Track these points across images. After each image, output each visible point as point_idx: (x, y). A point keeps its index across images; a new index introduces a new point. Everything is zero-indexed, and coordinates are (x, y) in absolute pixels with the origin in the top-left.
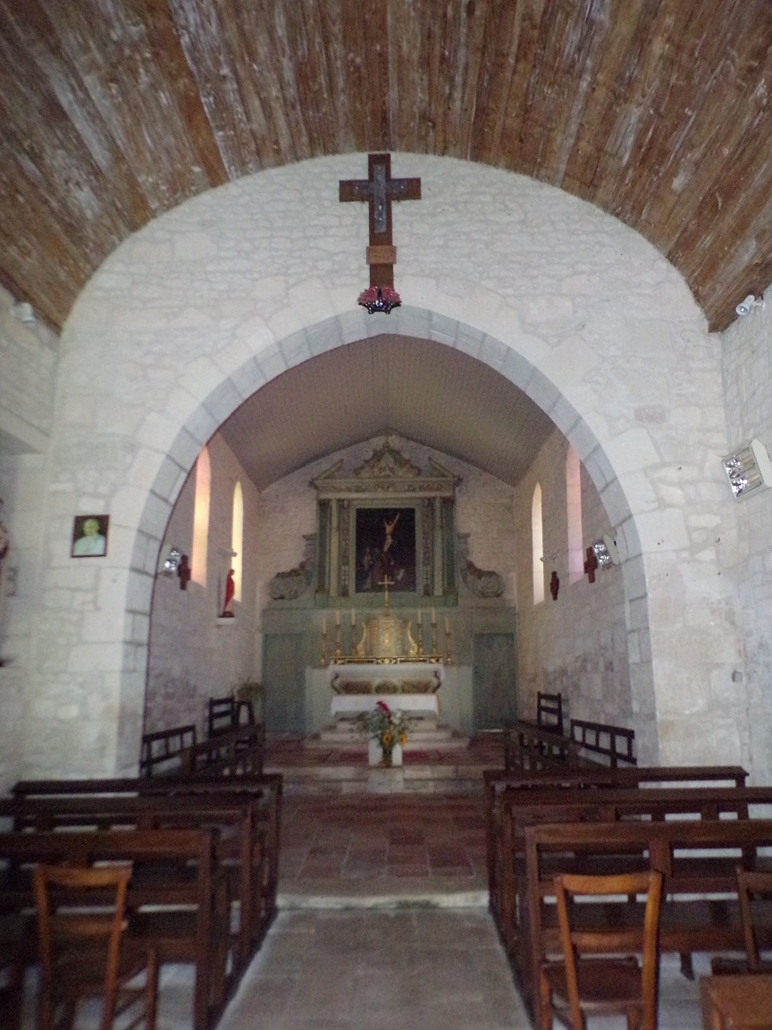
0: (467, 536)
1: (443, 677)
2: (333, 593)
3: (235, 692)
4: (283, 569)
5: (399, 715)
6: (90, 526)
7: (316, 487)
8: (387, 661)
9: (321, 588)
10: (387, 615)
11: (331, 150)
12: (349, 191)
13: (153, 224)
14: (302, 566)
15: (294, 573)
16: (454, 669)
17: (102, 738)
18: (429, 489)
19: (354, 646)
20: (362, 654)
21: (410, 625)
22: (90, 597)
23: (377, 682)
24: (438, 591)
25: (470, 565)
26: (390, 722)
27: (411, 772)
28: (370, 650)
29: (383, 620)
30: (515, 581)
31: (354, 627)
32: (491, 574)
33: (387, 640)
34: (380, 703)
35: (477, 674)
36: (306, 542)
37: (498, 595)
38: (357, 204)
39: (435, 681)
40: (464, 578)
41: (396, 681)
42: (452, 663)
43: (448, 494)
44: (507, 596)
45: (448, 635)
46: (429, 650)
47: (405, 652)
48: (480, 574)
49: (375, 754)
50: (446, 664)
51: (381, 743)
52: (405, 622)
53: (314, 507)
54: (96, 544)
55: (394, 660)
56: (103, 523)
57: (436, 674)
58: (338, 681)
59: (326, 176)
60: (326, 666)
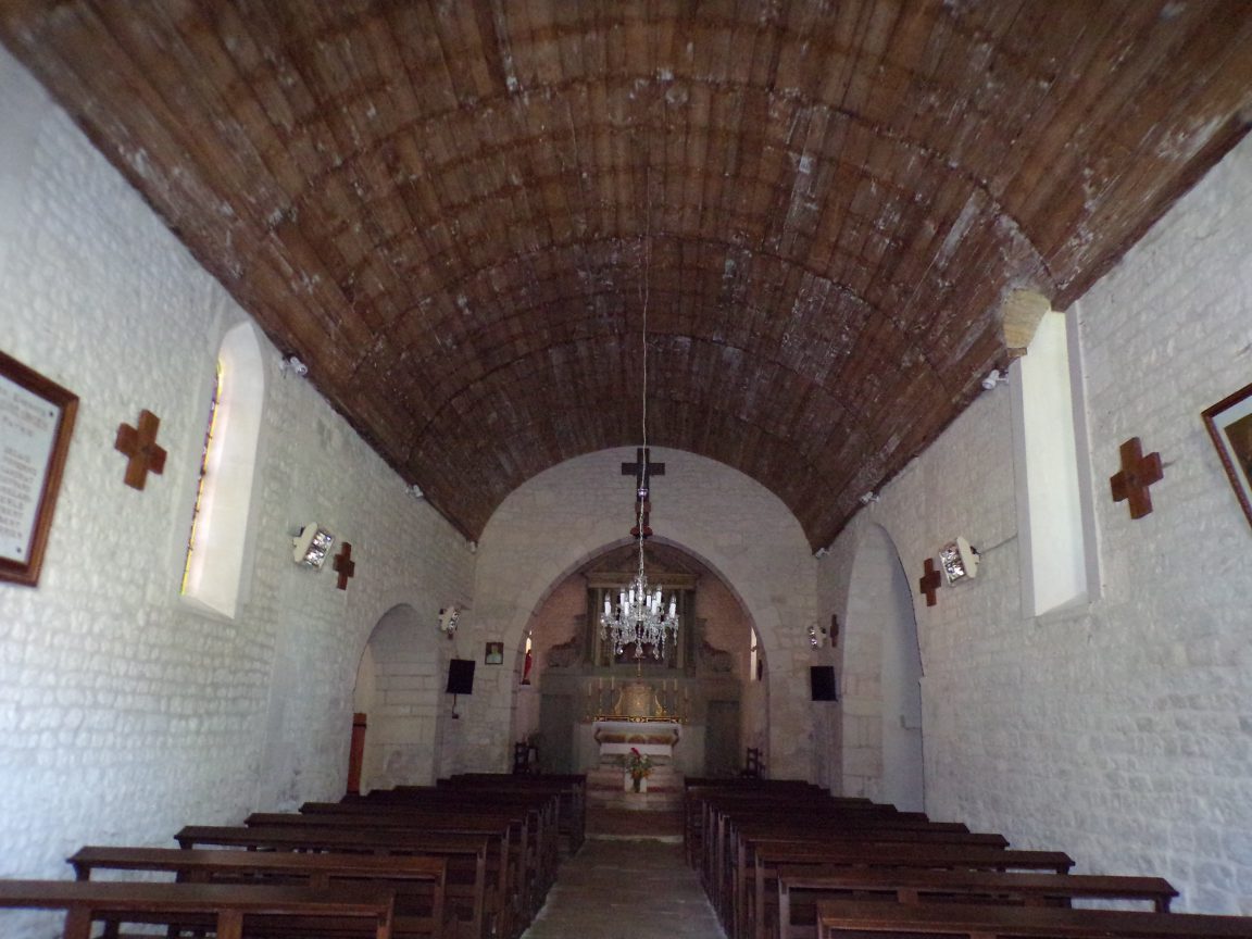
0: (706, 620)
1: (680, 733)
2: (597, 662)
3: (526, 739)
4: (558, 643)
5: (645, 757)
6: (494, 648)
7: (587, 578)
8: (638, 720)
9: (588, 659)
10: (639, 683)
11: (618, 444)
12: (627, 469)
13: (524, 485)
14: (574, 640)
15: (566, 646)
16: (690, 729)
17: (501, 755)
18: (675, 582)
19: (612, 706)
20: (618, 713)
21: (657, 691)
22: (495, 684)
23: (630, 735)
24: (680, 664)
25: (707, 646)
26: (640, 762)
27: (653, 798)
28: (625, 710)
29: (635, 687)
30: (742, 657)
31: (612, 691)
32: (723, 652)
33: (639, 702)
34: (633, 749)
35: (709, 732)
36: (575, 621)
37: (728, 670)
38: (631, 476)
39: (674, 737)
40: (701, 656)
41: (644, 736)
42: (689, 724)
43: (690, 587)
44: (734, 671)
45: (686, 701)
46: (671, 712)
47: (652, 713)
48: (715, 652)
49: (629, 783)
50: (683, 724)
51: (633, 776)
52: (653, 689)
53: (583, 592)
54: (498, 658)
55: (643, 719)
56: (500, 646)
57: (676, 732)
58: (600, 734)
59: (615, 459)
60: (591, 722)
